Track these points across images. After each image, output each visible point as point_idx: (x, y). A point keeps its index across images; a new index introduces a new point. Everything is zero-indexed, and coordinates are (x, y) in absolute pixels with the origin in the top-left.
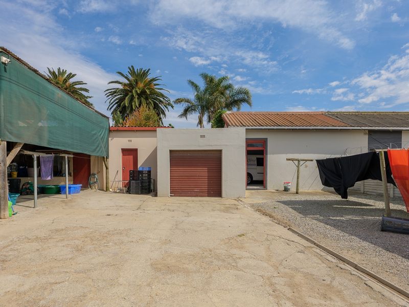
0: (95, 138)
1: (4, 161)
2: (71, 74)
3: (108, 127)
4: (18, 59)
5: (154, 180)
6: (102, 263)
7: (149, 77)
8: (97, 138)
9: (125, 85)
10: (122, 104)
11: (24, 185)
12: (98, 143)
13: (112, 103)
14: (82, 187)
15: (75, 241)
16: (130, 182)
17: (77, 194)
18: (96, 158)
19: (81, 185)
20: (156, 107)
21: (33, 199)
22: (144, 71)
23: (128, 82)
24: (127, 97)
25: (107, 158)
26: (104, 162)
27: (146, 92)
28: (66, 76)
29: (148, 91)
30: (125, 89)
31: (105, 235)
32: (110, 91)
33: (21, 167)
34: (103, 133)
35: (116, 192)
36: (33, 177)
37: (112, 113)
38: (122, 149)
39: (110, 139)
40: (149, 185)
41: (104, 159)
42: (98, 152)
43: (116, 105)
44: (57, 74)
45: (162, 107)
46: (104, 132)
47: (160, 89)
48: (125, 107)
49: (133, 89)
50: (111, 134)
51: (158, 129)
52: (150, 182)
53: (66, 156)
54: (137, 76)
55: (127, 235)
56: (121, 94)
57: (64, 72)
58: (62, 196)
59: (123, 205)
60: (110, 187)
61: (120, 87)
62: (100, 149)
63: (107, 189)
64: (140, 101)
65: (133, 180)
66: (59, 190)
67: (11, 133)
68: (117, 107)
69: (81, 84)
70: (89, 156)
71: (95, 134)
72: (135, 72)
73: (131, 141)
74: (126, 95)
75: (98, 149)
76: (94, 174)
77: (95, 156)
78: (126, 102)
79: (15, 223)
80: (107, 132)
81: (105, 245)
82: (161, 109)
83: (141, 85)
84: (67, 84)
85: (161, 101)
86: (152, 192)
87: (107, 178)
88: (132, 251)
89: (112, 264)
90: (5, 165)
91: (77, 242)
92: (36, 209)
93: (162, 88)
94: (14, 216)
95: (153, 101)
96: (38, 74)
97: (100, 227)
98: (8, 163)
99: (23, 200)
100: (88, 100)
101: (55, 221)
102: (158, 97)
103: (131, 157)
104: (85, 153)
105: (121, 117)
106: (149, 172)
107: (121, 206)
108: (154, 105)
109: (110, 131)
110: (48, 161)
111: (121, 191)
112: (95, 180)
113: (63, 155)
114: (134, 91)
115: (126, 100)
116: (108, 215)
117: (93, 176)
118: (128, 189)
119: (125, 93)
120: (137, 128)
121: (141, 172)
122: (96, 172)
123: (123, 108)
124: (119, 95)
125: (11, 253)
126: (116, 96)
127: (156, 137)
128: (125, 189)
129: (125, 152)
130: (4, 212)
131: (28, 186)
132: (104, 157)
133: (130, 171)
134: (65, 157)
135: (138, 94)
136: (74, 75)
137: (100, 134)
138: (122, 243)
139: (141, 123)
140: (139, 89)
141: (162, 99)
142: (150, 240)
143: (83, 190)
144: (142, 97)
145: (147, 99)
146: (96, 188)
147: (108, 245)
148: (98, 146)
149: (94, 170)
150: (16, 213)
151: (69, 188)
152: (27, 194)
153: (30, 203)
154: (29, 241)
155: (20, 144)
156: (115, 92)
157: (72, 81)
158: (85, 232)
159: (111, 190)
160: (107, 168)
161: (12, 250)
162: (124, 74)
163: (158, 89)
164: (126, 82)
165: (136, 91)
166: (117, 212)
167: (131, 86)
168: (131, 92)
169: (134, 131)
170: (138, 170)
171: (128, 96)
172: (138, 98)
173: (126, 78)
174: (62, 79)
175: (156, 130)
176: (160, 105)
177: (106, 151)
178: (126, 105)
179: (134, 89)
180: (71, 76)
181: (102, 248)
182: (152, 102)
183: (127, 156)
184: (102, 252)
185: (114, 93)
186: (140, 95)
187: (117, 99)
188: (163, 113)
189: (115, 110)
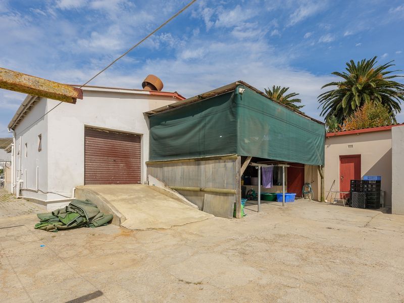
0: (311, 146)
1: (239, 172)
2: (284, 88)
3: (324, 134)
4: (250, 87)
5: (385, 192)
6: (332, 281)
7: (375, 67)
8: (312, 147)
9: (342, 84)
10: (337, 107)
11: (248, 192)
12: (313, 151)
13: (326, 107)
14: (296, 196)
15: (299, 249)
16: (351, 194)
17: (292, 203)
18: (311, 167)
19: (296, 194)
20: (385, 101)
21: (257, 204)
22: (368, 61)
23: (346, 80)
24: (344, 98)
25: (323, 166)
26: (319, 171)
27: (370, 85)
28: (280, 91)
29: (373, 85)
30: (342, 89)
31: (329, 249)
32: (324, 95)
33: (246, 177)
34: (319, 140)
35: (333, 204)
36: (258, 185)
37: (325, 119)
38: (340, 156)
39: (326, 146)
40: (379, 198)
41: (320, 167)
42: (313, 161)
43: (331, 109)
44: (272, 92)
45: (394, 99)
46: (321, 139)
47: (391, 77)
48: (341, 109)
49: (352, 86)
50: (328, 141)
51: (393, 128)
52: (379, 194)
53: (284, 166)
54: (357, 70)
55: (356, 255)
56: (336, 96)
57: (278, 89)
58: (279, 204)
59: (345, 219)
60: (325, 198)
61: (336, 88)
62: (315, 158)
63: (322, 200)
64: (362, 99)
65: (355, 191)
66: (275, 198)
67: (244, 149)
68: (332, 111)
69: (293, 96)
70: (303, 165)
71: (311, 143)
72: (355, 67)
73: (352, 146)
74: (344, 95)
75: (313, 157)
76: (308, 184)
77: (310, 165)
78: (343, 104)
79: (246, 223)
80: (323, 139)
81: (331, 260)
82: (394, 101)
83: (363, 79)
84: (281, 99)
85: (393, 93)
86: (381, 207)
87: (322, 188)
88: (368, 276)
89: (345, 285)
90: (239, 175)
91: (301, 251)
92: (260, 213)
93: (394, 75)
94: (244, 217)
95: (380, 95)
96: (263, 95)
97: (322, 240)
98: (242, 173)
99: (248, 204)
100: (300, 109)
101: (276, 226)
102: (389, 88)
103: (352, 165)
104: (301, 162)
105: (336, 121)
106: (378, 182)
107: (343, 220)
108: (383, 99)
109: (326, 138)
110: (269, 171)
111: (339, 203)
112: (309, 190)
113: (281, 165)
114: (353, 89)
115: (343, 101)
116: (328, 228)
117: (306, 186)
118: (348, 200)
119: (342, 93)
120: (361, 131)
121: (366, 182)
122: (310, 181)
123: (339, 110)
124: (334, 97)
125: (247, 248)
126: (330, 99)
127: (391, 138)
128: (344, 201)
129: (344, 159)
130: (239, 213)
131: (252, 192)
132: (319, 166)
133: (351, 181)
134: (282, 167)
135: (359, 91)
136: (287, 89)
137: (316, 141)
138: (353, 263)
139: (364, 125)
140: (361, 84)
141: (394, 89)
142: (392, 268)
143: (297, 199)
144: (365, 93)
145: (371, 94)
146: (310, 197)
147: (335, 261)
148: (313, 155)
149: (308, 179)
150: (246, 215)
151: (285, 196)
152: (251, 200)
153: (254, 207)
154: (259, 241)
155: (250, 157)
156: (330, 95)
157: (285, 95)
158: (308, 242)
159: (326, 201)
160: (322, 178)
161: (248, 246)
162: (341, 73)
163: (389, 78)
164: (344, 80)
165: (357, 88)
166: (339, 226)
167: (350, 83)
168: (350, 90)
169: (356, 134)
170: (362, 179)
171: (346, 96)
172: (358, 96)
173: (344, 76)
174: (276, 95)
175: (390, 130)
176: (392, 98)
177: (322, 160)
178: (343, 106)
179: (354, 86)
180: (284, 90)
181: (328, 263)
182: (379, 97)
183: (347, 164)
184: (330, 268)
185: (327, 96)
186: (361, 92)
187: (331, 102)
188: (397, 107)
189: (330, 114)
